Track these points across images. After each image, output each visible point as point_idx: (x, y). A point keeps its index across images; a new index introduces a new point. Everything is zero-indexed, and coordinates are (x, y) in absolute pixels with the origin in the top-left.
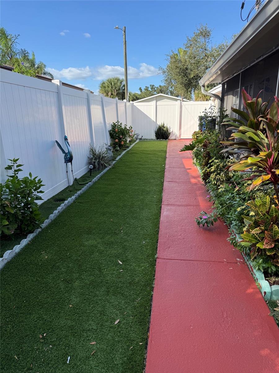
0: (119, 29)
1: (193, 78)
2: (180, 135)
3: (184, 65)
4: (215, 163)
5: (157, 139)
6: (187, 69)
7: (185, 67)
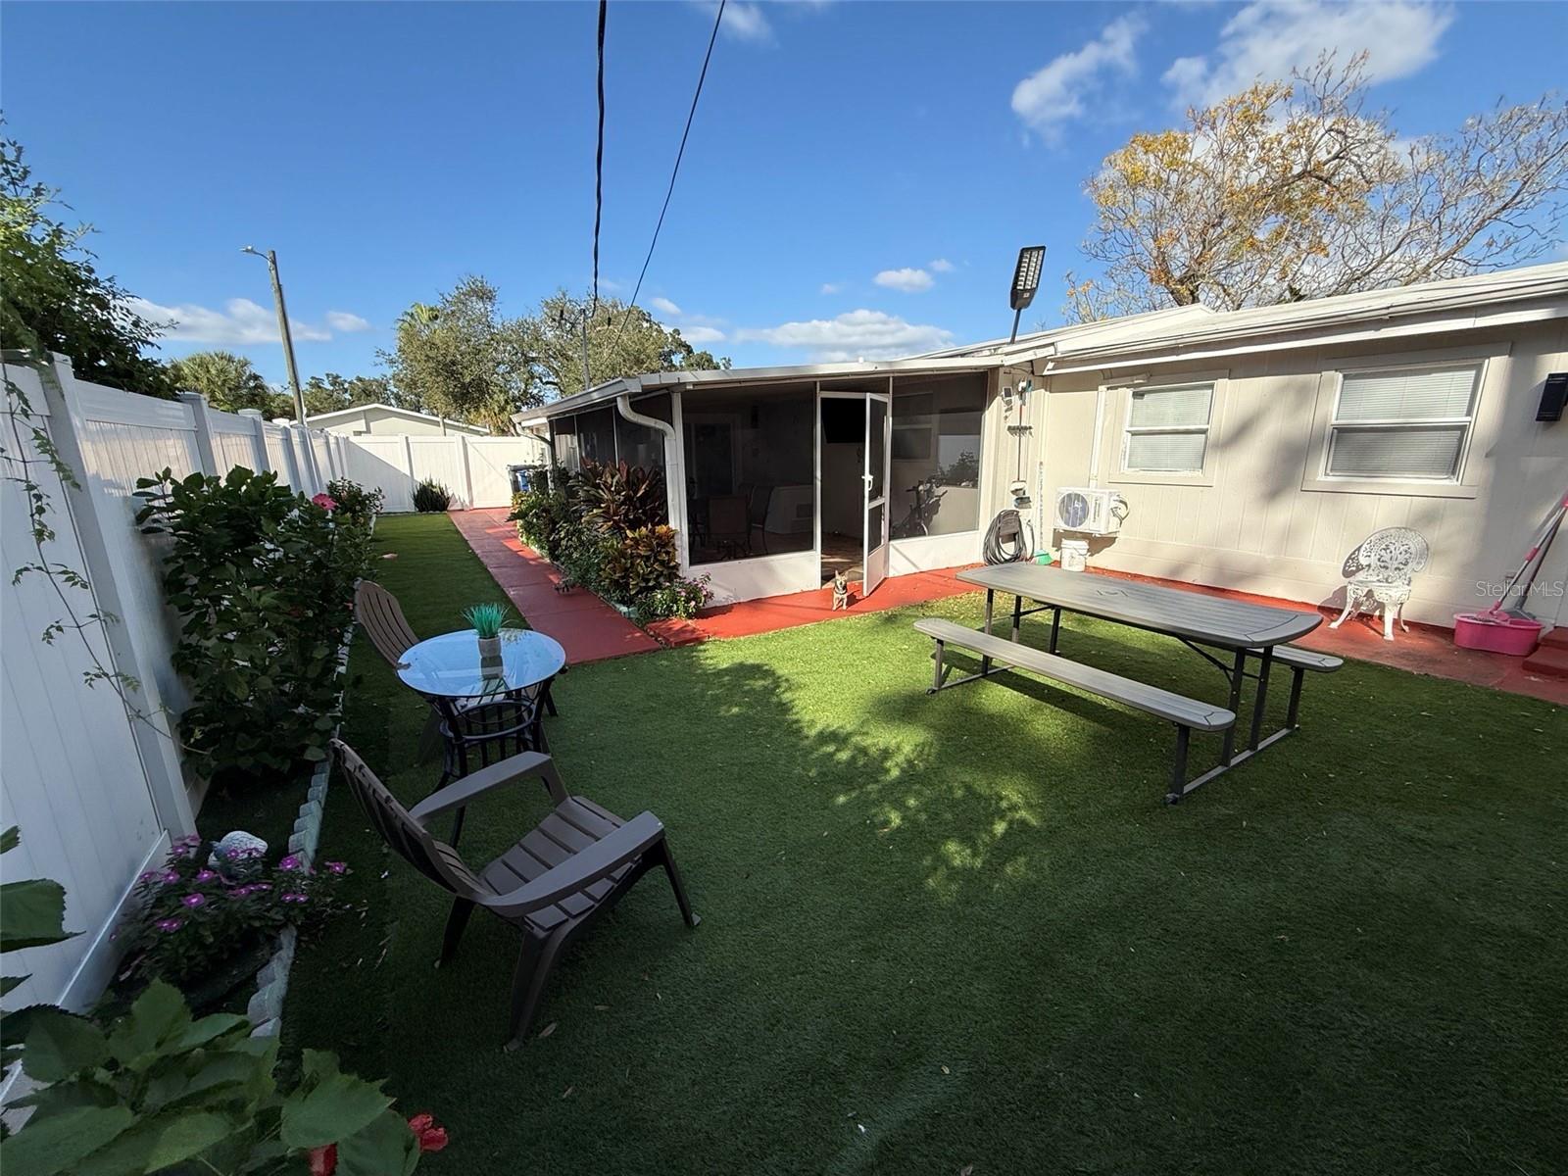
0: (255, 253)
1: (470, 383)
2: (471, 502)
3: (445, 356)
4: (564, 528)
5: (420, 511)
6: (453, 363)
7: (449, 359)
